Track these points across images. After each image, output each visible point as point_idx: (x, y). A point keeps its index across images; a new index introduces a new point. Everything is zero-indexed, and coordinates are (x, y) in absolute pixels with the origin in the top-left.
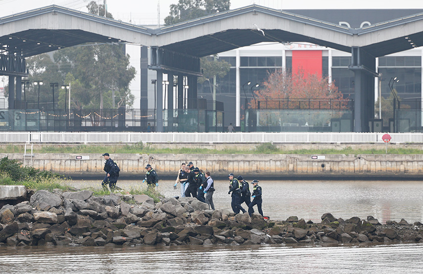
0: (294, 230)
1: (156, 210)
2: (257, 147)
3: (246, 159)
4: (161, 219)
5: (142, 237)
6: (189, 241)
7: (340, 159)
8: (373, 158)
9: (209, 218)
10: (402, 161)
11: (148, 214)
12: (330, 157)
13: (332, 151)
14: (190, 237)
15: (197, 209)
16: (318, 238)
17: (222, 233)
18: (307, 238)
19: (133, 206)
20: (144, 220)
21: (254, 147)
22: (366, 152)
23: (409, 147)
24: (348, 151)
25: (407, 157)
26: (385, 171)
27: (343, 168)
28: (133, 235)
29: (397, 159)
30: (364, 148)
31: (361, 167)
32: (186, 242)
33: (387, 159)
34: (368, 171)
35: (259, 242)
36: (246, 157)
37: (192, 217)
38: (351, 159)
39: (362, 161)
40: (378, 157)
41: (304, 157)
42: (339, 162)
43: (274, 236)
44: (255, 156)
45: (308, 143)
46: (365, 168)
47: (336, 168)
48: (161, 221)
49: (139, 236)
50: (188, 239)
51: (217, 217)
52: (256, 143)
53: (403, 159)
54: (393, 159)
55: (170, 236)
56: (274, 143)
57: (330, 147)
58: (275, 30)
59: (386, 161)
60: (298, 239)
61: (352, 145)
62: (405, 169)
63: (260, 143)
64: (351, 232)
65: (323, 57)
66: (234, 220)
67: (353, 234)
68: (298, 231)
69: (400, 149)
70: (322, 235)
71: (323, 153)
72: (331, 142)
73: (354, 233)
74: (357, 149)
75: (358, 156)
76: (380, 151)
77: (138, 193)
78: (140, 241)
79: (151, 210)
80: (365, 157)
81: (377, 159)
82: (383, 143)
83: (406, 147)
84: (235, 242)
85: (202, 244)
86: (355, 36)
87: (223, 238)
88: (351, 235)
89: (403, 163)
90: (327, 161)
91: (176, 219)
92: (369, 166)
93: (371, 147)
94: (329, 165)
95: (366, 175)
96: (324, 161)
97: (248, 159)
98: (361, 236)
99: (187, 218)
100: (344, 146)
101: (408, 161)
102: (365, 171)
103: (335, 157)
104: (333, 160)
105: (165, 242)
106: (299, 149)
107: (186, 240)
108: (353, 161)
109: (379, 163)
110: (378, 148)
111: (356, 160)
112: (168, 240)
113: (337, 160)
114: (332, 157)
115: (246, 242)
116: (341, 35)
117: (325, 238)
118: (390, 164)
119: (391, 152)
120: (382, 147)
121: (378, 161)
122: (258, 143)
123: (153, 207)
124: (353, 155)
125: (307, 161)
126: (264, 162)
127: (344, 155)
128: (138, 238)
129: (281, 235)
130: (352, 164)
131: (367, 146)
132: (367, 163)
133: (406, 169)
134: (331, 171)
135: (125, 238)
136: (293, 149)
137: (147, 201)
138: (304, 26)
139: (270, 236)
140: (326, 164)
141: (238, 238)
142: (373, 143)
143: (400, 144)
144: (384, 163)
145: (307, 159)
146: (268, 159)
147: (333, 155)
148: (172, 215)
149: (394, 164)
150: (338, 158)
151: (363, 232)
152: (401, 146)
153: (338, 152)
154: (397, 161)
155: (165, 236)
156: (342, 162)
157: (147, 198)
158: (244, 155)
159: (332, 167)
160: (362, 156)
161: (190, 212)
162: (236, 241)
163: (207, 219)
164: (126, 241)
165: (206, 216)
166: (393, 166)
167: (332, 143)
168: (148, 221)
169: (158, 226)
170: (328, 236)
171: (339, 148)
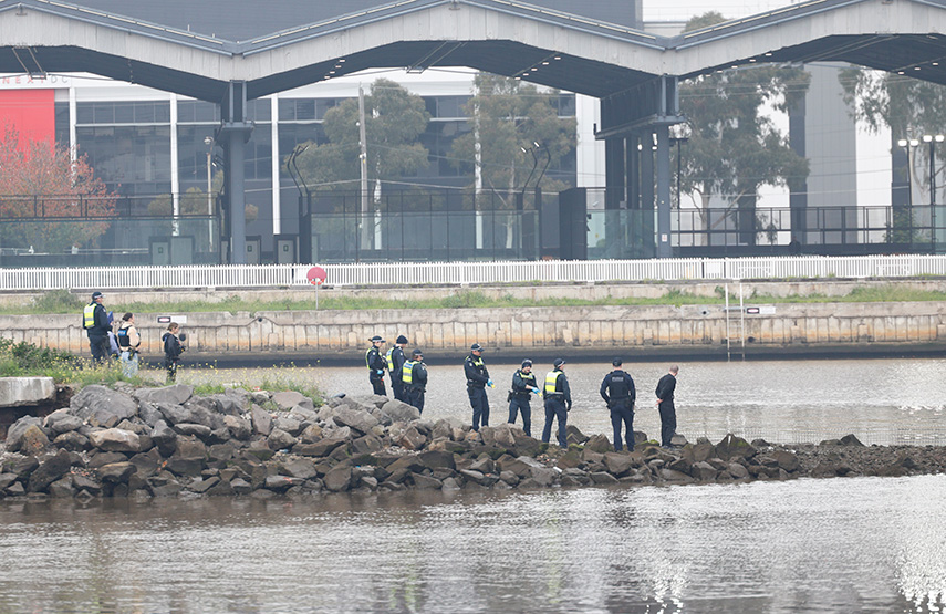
0: (605, 458)
1: (322, 422)
2: (37, 299)
3: (17, 327)
4: (342, 439)
5: (321, 475)
6: (413, 483)
7: (219, 322)
8: (288, 318)
9: (426, 435)
10: (351, 325)
11: (308, 431)
12: (198, 319)
13: (200, 304)
14: (414, 474)
15: (398, 419)
16: (654, 473)
17: (473, 466)
18: (634, 474)
19: (274, 415)
20: (304, 442)
21: (31, 299)
22: (272, 306)
23: (363, 295)
24: (232, 305)
25: (361, 315)
26: (315, 346)
27: (225, 340)
28: (302, 472)
29: (340, 319)
30: (267, 296)
31: (265, 339)
32: (407, 485)
33: (320, 321)
34: (279, 348)
35: (550, 482)
36: (16, 321)
37: (391, 435)
38: (243, 323)
39: (267, 326)
40: (300, 317)
41: (142, 319)
42: (216, 328)
43: (570, 470)
44: (36, 319)
45: (147, 290)
46: (273, 341)
47: (211, 341)
48: (342, 443)
49: (314, 474)
50: (410, 478)
51: (443, 433)
52: (33, 291)
53: (354, 319)
54: (331, 319)
55: (374, 474)
56: (74, 291)
57: (195, 297)
58: (65, 46)
59: (318, 326)
60: (619, 476)
61: (240, 292)
62: (358, 340)
63: (44, 291)
64: (713, 460)
65: (56, 104)
66: (476, 439)
67: (718, 463)
68: (613, 458)
69: (346, 300)
70: (660, 467)
71: (183, 309)
72: (195, 286)
73: (718, 460)
74: (252, 301)
75: (257, 315)
76: (303, 303)
77: (279, 388)
78: (317, 485)
79: (313, 423)
80: (273, 318)
81: (298, 321)
82: (308, 288)
83: (357, 294)
84: (504, 484)
85: (440, 488)
86: (237, 59)
87: (479, 475)
88: (713, 464)
89: (354, 328)
90: (191, 328)
91: (367, 439)
92: (281, 336)
93: (281, 295)
94: (196, 335)
95: (277, 355)
96: (184, 327)
97: (22, 327)
98: (734, 466)
99: (382, 436)
100: (224, 295)
101: (363, 325)
102: (274, 346)
103: (208, 319)
104: (204, 324)
105: (367, 484)
106: (127, 303)
107: (406, 480)
108: (248, 327)
109: (303, 328)
110: (297, 297)
111: (253, 325)
112: (373, 481)
113: (211, 324)
114: (202, 319)
115: (526, 481)
116: (207, 57)
117: (666, 472)
118: (325, 331)
119: (327, 305)
120: (306, 295)
121: (300, 325)
122: (40, 291)
123: (315, 416)
124: (247, 314)
125: (149, 328)
126: (55, 332)
127: (227, 314)
128: (312, 479)
129: (581, 467)
130: (244, 332)
131: (273, 294)
132: (277, 329)
133: (361, 342)
134: (200, 347)
135: (290, 479)
136: (114, 304)
137: (300, 404)
138: (127, 37)
139: (560, 471)
140: (188, 332)
141: (508, 474)
142: (286, 288)
143: (344, 287)
144: (314, 329)
145: (149, 323)
146: (63, 325)
147: (204, 314)
148: (358, 432)
149: (334, 330)
150: (215, 319)
151: (737, 458)
152: (346, 293)
153: (212, 306)
154: (340, 325)
155: (365, 474)
156: (224, 329)
157: (301, 398)
158: (12, 318)
159: (201, 339)
160: (265, 315)
161: (386, 425)
162: (505, 481)
163: (424, 438)
164: (293, 485)
165: (421, 432)
166: (332, 336)
167: (196, 289)
168: (317, 444)
169: (339, 453)
170: (671, 468)
171: (213, 300)
